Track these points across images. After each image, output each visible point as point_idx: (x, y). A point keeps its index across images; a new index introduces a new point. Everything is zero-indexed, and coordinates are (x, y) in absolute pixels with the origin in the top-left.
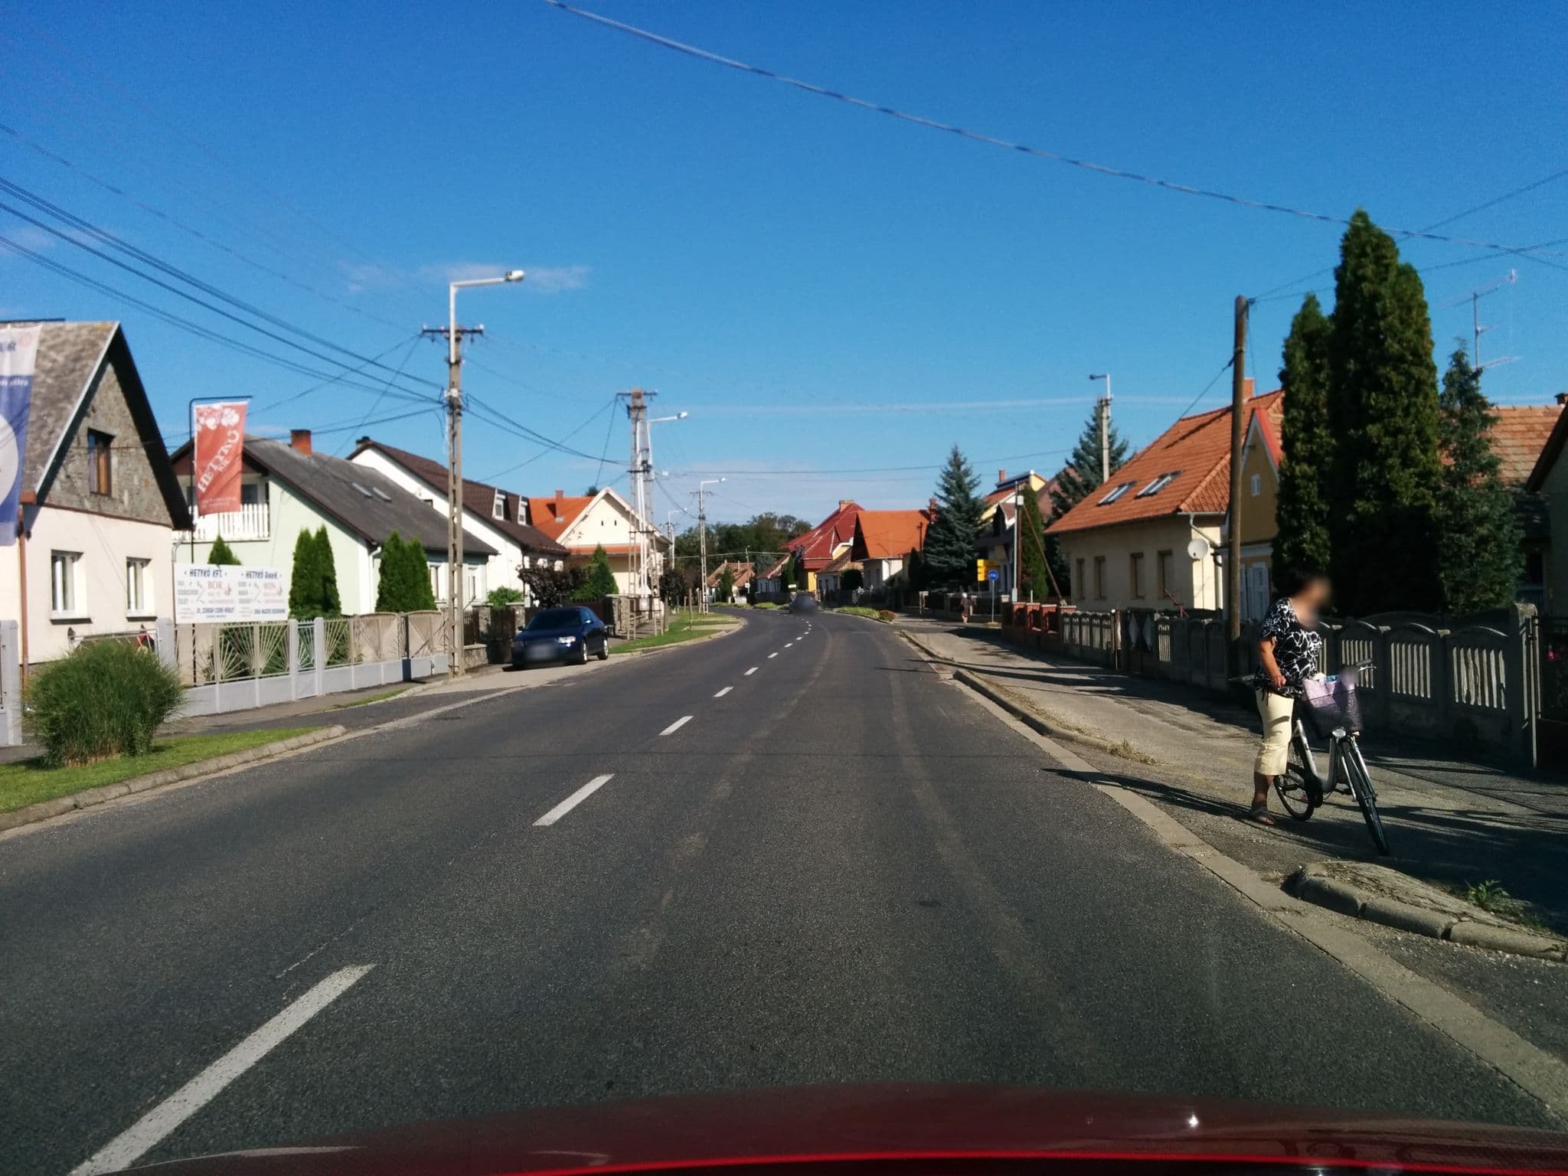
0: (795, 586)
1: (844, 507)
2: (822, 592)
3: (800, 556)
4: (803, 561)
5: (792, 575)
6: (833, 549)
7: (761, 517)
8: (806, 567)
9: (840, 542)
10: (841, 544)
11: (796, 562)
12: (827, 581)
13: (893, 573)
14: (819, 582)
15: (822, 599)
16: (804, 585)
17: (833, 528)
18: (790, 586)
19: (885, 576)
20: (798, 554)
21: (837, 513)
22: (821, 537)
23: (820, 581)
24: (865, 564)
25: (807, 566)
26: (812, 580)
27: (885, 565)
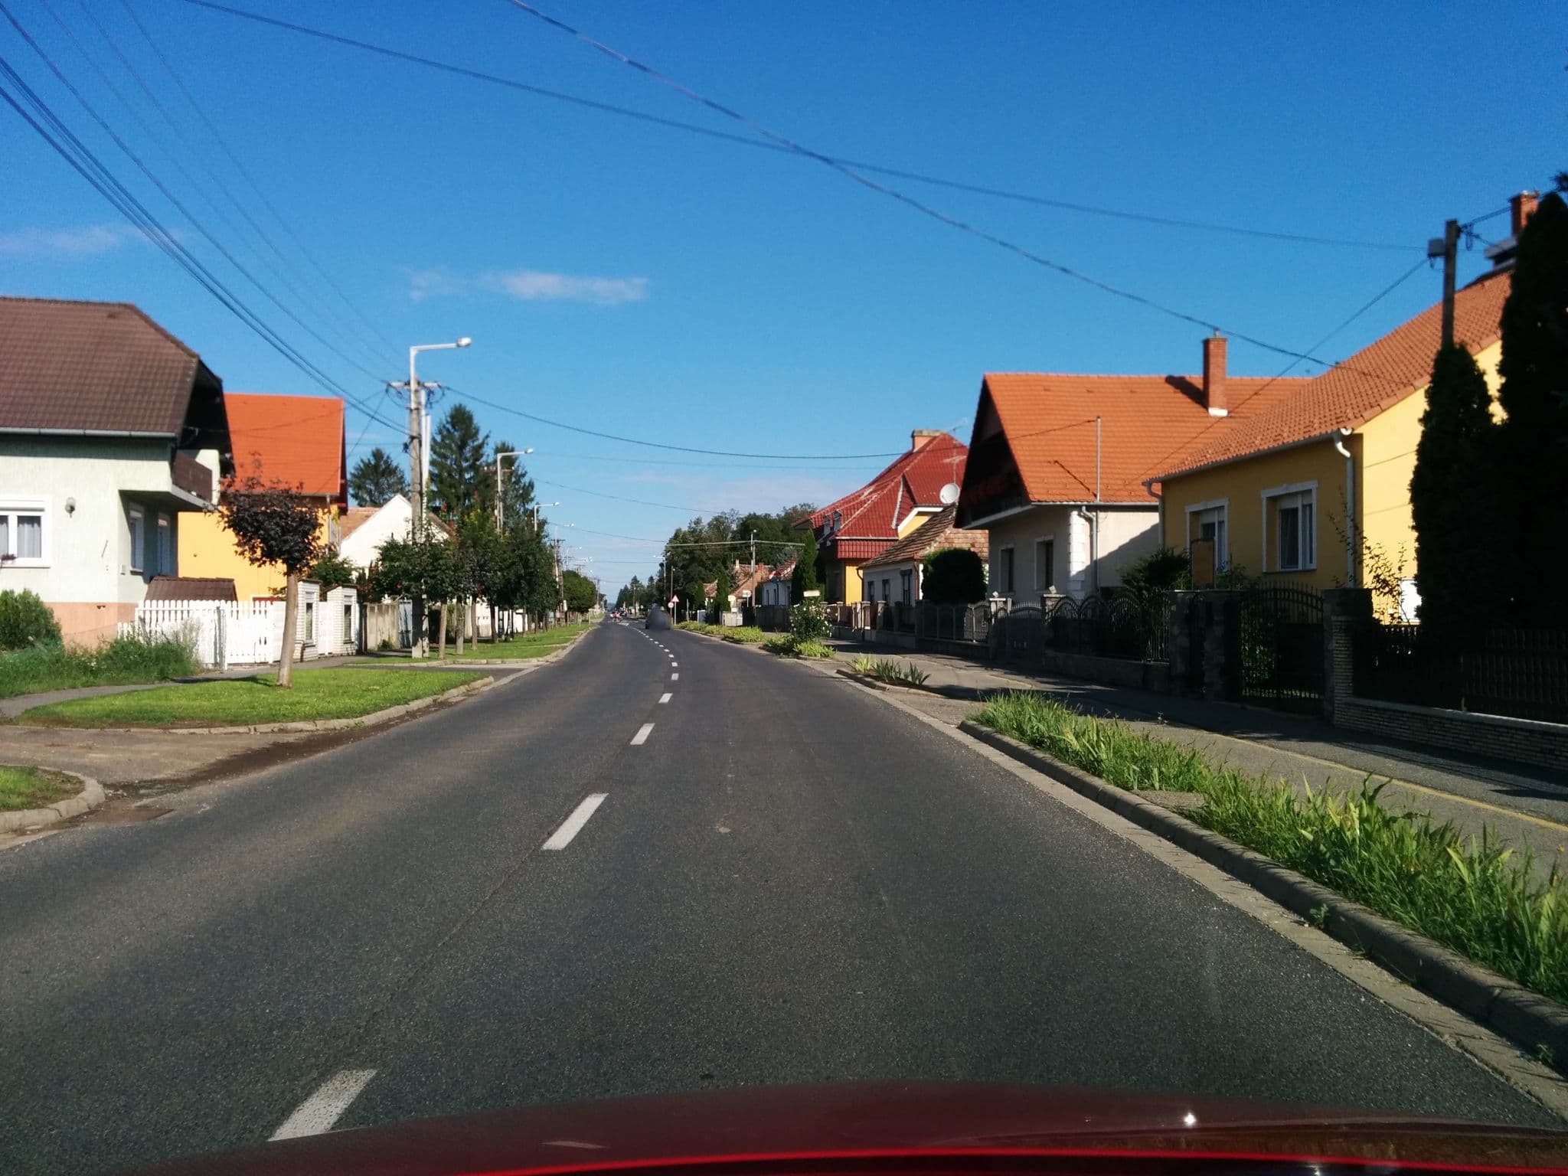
0: (816, 593)
1: (920, 443)
2: (873, 608)
3: (832, 533)
4: (835, 542)
5: (812, 573)
6: (900, 520)
7: (794, 509)
8: (841, 555)
9: (915, 504)
10: (916, 510)
11: (823, 545)
12: (885, 582)
13: (1102, 553)
14: (868, 587)
15: (873, 624)
16: (835, 592)
17: (900, 478)
18: (807, 594)
19: (1079, 561)
20: (827, 531)
21: (909, 455)
22: (875, 496)
23: (871, 584)
24: (996, 531)
25: (844, 552)
26: (853, 582)
27: (1078, 525)
